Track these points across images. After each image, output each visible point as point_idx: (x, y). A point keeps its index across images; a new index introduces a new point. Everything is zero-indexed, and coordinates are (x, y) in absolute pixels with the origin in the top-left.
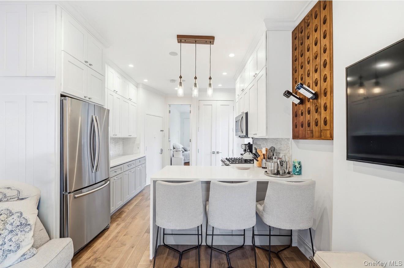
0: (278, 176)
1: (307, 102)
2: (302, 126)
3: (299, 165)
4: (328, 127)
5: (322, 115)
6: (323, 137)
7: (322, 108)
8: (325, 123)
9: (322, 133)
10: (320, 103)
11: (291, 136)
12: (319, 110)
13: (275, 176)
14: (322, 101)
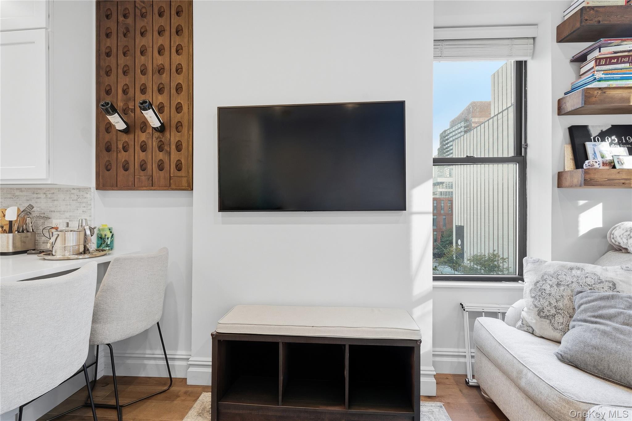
0: (86, 256)
1: (140, 132)
2: (126, 169)
3: (111, 234)
4: (183, 173)
5: (172, 156)
6: (173, 186)
7: (173, 147)
8: (179, 167)
9: (171, 181)
10: (168, 139)
11: (93, 184)
12: (166, 148)
13: (81, 257)
14: (173, 137)
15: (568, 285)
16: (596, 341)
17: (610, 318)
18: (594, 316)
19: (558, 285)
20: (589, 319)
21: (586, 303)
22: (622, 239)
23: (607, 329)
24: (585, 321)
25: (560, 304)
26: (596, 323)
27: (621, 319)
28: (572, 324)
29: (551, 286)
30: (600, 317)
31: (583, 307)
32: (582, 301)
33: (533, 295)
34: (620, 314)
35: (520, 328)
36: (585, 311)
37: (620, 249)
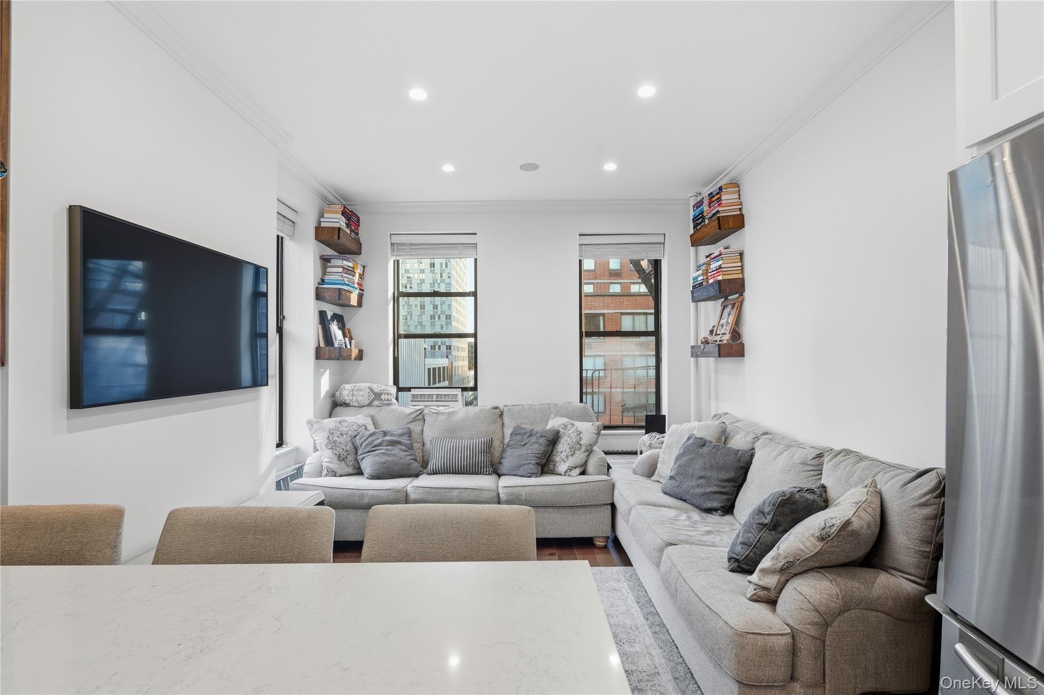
15: (347, 433)
16: (383, 459)
17: (380, 445)
18: (373, 447)
19: (342, 435)
20: (373, 449)
21: (365, 441)
22: (348, 397)
23: (383, 451)
24: (369, 452)
25: (348, 448)
26: (375, 450)
27: (384, 444)
28: (360, 457)
29: (339, 437)
30: (376, 446)
31: (364, 444)
32: (361, 441)
33: (330, 447)
34: (383, 441)
35: (326, 475)
36: (367, 445)
37: (346, 405)
